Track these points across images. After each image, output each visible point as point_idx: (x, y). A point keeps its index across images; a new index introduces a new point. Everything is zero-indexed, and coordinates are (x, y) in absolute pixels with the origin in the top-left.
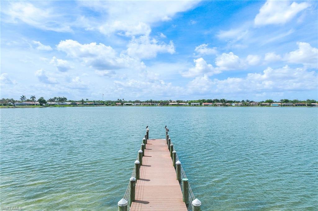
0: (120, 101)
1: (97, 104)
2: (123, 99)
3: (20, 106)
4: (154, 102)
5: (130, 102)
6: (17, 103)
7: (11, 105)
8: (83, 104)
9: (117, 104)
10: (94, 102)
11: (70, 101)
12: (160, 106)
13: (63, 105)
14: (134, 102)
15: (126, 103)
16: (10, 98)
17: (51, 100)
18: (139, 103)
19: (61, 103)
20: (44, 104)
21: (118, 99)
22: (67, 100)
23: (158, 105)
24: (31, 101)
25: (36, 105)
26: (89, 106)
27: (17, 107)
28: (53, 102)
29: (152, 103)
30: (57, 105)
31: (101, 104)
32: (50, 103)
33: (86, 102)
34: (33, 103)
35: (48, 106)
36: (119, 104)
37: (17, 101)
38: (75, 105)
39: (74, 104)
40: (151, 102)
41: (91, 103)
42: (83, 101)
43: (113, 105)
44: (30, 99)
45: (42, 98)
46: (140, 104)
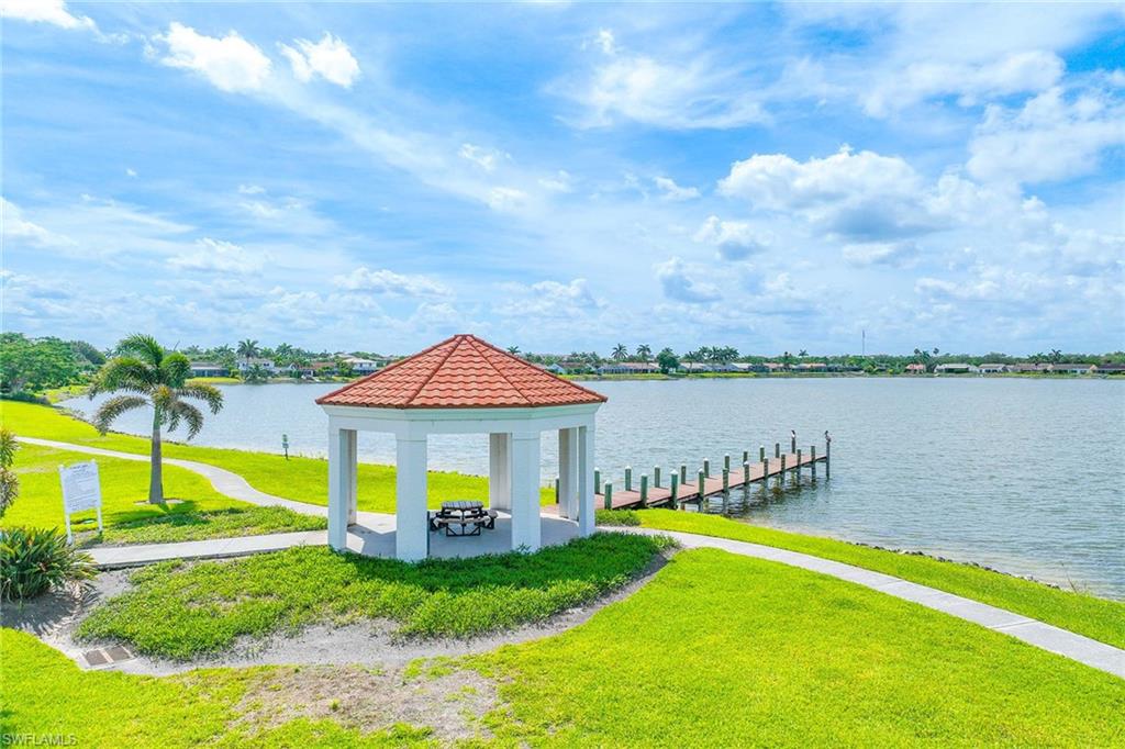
0: (924, 358)
1: (836, 370)
2: (936, 351)
3: (612, 376)
4: (1067, 362)
5: (964, 359)
6: (606, 366)
7: (592, 373)
8: (786, 368)
9: (908, 367)
10: (825, 360)
11: (748, 359)
12: (1094, 378)
13: (725, 371)
14: (978, 362)
15: (943, 367)
16: (589, 352)
17: (691, 358)
18: (1000, 367)
19: (718, 366)
20: (671, 370)
21: (917, 351)
22: (740, 357)
23: (1088, 371)
24: (639, 361)
25: (652, 371)
26: (806, 376)
27: (605, 379)
28: (697, 361)
29: (1060, 365)
30: (707, 372)
31: (848, 370)
32: (687, 365)
33: (798, 361)
34: (645, 366)
35: (683, 377)
36: (916, 367)
37: (604, 360)
38: (762, 371)
39: (759, 368)
40: (1056, 358)
41: (814, 365)
42: (787, 359)
43: (894, 374)
44: (635, 354)
45: (667, 350)
46: (1005, 370)
